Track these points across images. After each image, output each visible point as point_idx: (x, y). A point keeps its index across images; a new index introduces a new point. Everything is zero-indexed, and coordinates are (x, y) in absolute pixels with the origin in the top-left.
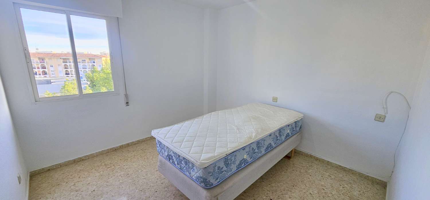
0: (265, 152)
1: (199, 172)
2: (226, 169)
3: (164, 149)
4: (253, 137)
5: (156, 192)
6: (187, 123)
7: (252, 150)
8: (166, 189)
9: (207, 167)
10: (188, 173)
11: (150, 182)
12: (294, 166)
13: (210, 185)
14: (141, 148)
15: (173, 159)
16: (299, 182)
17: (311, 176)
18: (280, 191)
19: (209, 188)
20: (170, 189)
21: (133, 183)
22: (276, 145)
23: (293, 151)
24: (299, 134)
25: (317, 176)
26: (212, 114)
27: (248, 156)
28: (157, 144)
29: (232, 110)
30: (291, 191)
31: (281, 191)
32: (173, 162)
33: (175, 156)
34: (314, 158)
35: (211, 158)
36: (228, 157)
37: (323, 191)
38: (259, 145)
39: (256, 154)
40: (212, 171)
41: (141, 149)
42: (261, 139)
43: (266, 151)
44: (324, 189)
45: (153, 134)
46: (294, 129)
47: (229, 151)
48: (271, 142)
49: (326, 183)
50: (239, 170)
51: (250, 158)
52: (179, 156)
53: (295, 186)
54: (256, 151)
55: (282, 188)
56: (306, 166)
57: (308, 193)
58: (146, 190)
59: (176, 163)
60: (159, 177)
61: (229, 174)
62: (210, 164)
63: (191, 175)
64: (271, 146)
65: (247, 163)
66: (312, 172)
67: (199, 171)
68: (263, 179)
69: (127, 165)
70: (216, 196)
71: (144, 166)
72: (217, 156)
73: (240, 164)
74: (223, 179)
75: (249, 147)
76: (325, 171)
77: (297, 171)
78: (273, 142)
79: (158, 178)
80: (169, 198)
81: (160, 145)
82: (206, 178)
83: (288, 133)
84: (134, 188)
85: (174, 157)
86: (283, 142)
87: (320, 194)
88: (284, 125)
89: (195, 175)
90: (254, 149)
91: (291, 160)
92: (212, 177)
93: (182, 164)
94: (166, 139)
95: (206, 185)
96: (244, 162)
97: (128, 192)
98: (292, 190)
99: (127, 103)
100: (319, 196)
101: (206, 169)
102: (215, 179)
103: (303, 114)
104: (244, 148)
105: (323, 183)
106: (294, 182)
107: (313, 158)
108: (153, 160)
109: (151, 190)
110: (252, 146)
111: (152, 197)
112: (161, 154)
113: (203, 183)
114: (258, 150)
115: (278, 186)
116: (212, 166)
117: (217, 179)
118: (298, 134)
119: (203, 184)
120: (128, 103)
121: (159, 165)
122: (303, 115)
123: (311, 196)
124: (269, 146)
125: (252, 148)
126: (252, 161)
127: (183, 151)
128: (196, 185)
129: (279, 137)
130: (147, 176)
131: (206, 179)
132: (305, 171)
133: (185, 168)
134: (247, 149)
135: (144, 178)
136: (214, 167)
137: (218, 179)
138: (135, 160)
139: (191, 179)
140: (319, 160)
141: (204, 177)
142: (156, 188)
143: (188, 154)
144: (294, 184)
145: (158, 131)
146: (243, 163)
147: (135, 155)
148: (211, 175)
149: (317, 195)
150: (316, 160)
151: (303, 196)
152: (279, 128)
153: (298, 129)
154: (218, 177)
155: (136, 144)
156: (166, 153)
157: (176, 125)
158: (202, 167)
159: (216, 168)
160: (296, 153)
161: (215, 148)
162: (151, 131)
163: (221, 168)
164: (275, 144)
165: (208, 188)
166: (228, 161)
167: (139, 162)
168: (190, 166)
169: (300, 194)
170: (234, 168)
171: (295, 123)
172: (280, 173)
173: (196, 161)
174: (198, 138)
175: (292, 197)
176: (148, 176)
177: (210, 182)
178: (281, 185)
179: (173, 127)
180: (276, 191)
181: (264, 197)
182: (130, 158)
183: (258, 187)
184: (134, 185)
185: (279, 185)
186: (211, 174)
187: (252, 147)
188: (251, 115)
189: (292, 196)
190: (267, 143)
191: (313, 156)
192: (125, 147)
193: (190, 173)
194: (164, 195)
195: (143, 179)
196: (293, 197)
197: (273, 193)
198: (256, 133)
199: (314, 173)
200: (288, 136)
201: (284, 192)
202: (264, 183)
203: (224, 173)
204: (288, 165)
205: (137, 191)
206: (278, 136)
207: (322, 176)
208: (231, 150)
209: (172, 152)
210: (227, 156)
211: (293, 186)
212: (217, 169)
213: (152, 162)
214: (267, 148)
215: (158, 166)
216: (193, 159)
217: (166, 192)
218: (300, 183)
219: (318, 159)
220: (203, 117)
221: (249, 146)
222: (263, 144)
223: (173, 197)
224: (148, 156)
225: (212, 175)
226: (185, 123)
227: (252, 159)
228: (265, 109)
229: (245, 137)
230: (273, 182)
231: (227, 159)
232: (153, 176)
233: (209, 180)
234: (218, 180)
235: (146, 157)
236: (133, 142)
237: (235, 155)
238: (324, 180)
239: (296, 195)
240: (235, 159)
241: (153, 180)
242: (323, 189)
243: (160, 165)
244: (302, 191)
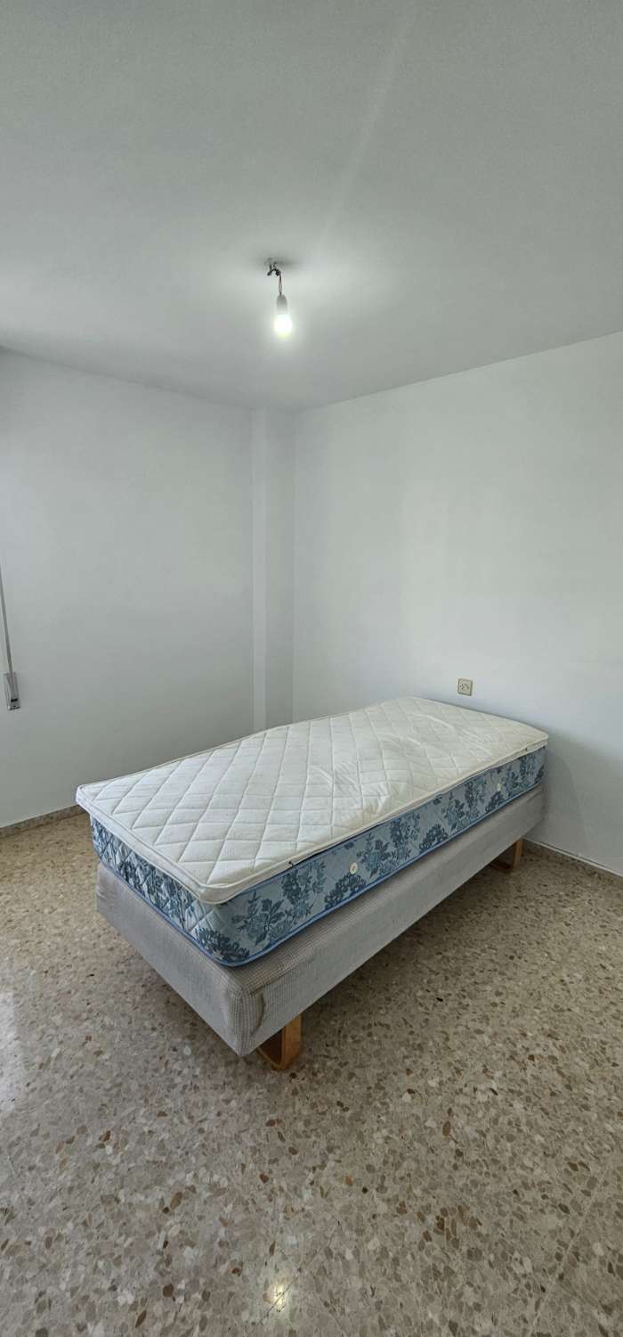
0: (421, 853)
1: (207, 916)
2: (292, 906)
3: (112, 845)
4: (379, 810)
5: (92, 975)
6: (187, 764)
7: (376, 848)
8: (122, 967)
9: (230, 901)
10: (177, 920)
11: (75, 944)
12: (519, 894)
13: (240, 957)
14: (58, 839)
15: (136, 877)
16: (530, 944)
17: (567, 925)
18: (467, 974)
19: (237, 967)
20: (133, 967)
21: (24, 948)
22: (456, 830)
23: (519, 847)
24: (536, 795)
25: (587, 924)
26: (268, 735)
27: (364, 865)
28: (93, 830)
29: (352, 716)
30: (502, 974)
31: (473, 974)
32: (138, 886)
33: (141, 868)
34: (583, 868)
35: (242, 874)
36: (297, 871)
37: (601, 973)
38: (398, 833)
39: (390, 859)
40: (246, 914)
41: (57, 843)
42: (407, 814)
43: (423, 850)
44: (604, 968)
45: (79, 800)
46: (519, 780)
47: (300, 852)
48: (440, 823)
49: (614, 948)
50: (333, 909)
51: (370, 872)
52: (153, 868)
53: (516, 958)
54: (391, 849)
55: (477, 964)
56: (557, 894)
57: (552, 980)
58: (61, 969)
59: (145, 887)
60: (104, 929)
61: (300, 923)
62: (238, 893)
63: (186, 927)
64: (439, 833)
65: (361, 887)
66: (573, 913)
67: (207, 913)
68: (419, 935)
69: (8, 894)
70: (257, 990)
71: (62, 896)
72: (260, 867)
73: (339, 891)
74: (280, 939)
75: (368, 840)
76: (614, 911)
77: (527, 910)
78: (446, 820)
79: (102, 932)
80: (129, 994)
81: (100, 832)
82: (226, 936)
83: (498, 793)
84: (27, 964)
85: (138, 869)
86: (482, 820)
87: (591, 981)
88: (483, 768)
89: (197, 927)
90: (384, 844)
91: (513, 874)
92: (245, 932)
93: (161, 892)
94: (117, 813)
95: (227, 958)
96: (350, 884)
97: (7, 977)
98: (507, 969)
99: (12, 701)
100: (588, 990)
101: (224, 907)
102: (255, 939)
103: (547, 733)
104: (348, 844)
105: (604, 948)
106: (516, 945)
107: (580, 868)
108: (88, 878)
109: (75, 972)
110: (377, 836)
111: (77, 991)
112: (104, 859)
113: (219, 952)
114: (396, 846)
115: (465, 957)
116: (245, 898)
117: (262, 937)
118: (531, 795)
119: (216, 954)
120: (16, 700)
121: (99, 894)
122: (547, 737)
123: (563, 989)
124: (434, 833)
125: (377, 842)
126: (378, 879)
127: (161, 854)
128: (201, 958)
129: (467, 805)
130: (67, 927)
131: (228, 940)
132: (552, 910)
133: (168, 905)
134: (361, 846)
135: (57, 931)
136: (250, 902)
137: (264, 938)
138: (35, 875)
139: (188, 939)
140: (599, 875)
141: (221, 931)
142: (94, 964)
143: (175, 863)
144: (515, 952)
145: (94, 791)
146: (349, 888)
147: (34, 863)
148: (242, 928)
149: (581, 984)
150: (589, 875)
151: (539, 987)
152: (464, 777)
153: (531, 779)
154: (266, 932)
155: (42, 825)
156: (117, 856)
157: (154, 771)
158: (216, 903)
159: (259, 905)
160: (529, 851)
161: (260, 844)
162: (76, 789)
163: (273, 904)
164: (454, 827)
165: (235, 964)
166: (297, 885)
167: (46, 882)
168: (183, 897)
169: (531, 982)
170: (317, 903)
171: (519, 763)
172: (475, 916)
173: (196, 883)
174: (212, 811)
175: (504, 991)
176: (70, 926)
177: (240, 947)
178: (475, 953)
179: (178, 766)
180: (457, 973)
181: (420, 993)
182: (19, 871)
183: (404, 960)
184: (26, 953)
185: (467, 954)
186: (242, 923)
187: (375, 839)
188: (385, 739)
189: (504, 987)
190: (425, 828)
191: (579, 861)
192: (8, 836)
193: (184, 920)
194: (115, 986)
195: (55, 935)
196: (507, 992)
197: (447, 978)
198: (388, 796)
199: (581, 914)
200: (497, 804)
201: (480, 977)
202: (422, 948)
203: (283, 919)
204: (501, 891)
205: (34, 972)
206: (463, 804)
207: (602, 926)
208: (305, 849)
209: (132, 855)
210: (293, 870)
211: (512, 958)
212: (261, 908)
213: (86, 882)
214: (428, 841)
215: (98, 896)
216: (188, 876)
217: (120, 975)
218: (533, 949)
219: (595, 873)
220: (238, 746)
221: (368, 837)
222: (411, 828)
223: (142, 993)
224: (74, 864)
225: (245, 926)
226: (183, 762)
227: (376, 876)
228: (431, 718)
229: (356, 806)
230: (452, 946)
231: (294, 878)
232: (86, 928)
233: (235, 941)
234: (266, 942)
235: (69, 868)
236: (32, 819)
237: (320, 863)
238: (610, 937)
239: (519, 986)
240: (320, 876)
241: (84, 939)
242: (601, 965)
243: (102, 894)
244: (537, 972)
